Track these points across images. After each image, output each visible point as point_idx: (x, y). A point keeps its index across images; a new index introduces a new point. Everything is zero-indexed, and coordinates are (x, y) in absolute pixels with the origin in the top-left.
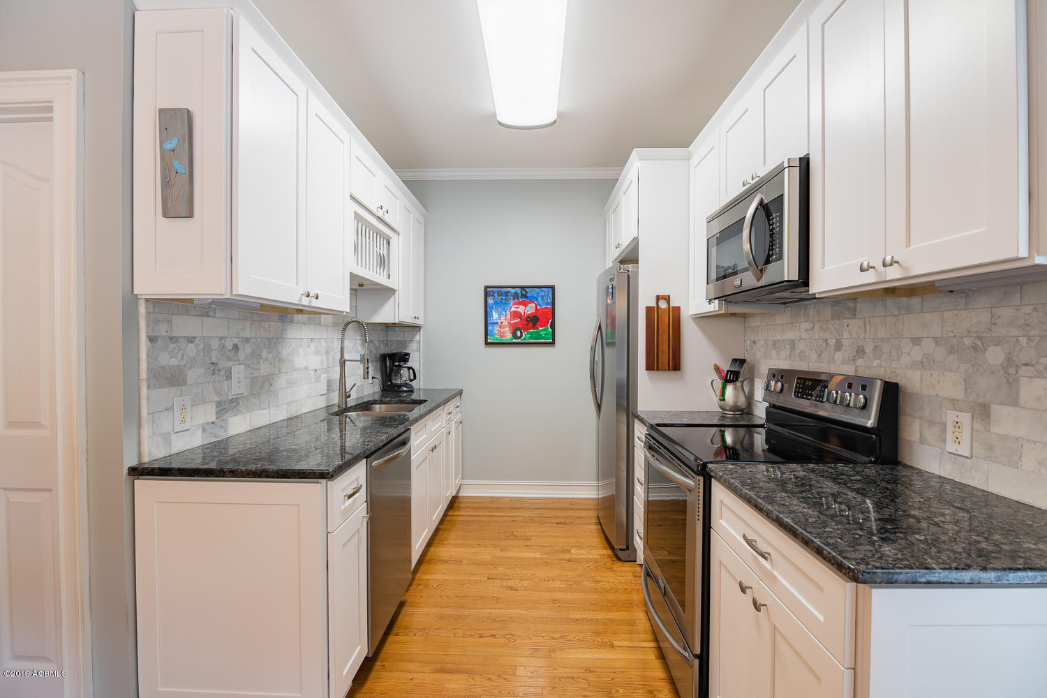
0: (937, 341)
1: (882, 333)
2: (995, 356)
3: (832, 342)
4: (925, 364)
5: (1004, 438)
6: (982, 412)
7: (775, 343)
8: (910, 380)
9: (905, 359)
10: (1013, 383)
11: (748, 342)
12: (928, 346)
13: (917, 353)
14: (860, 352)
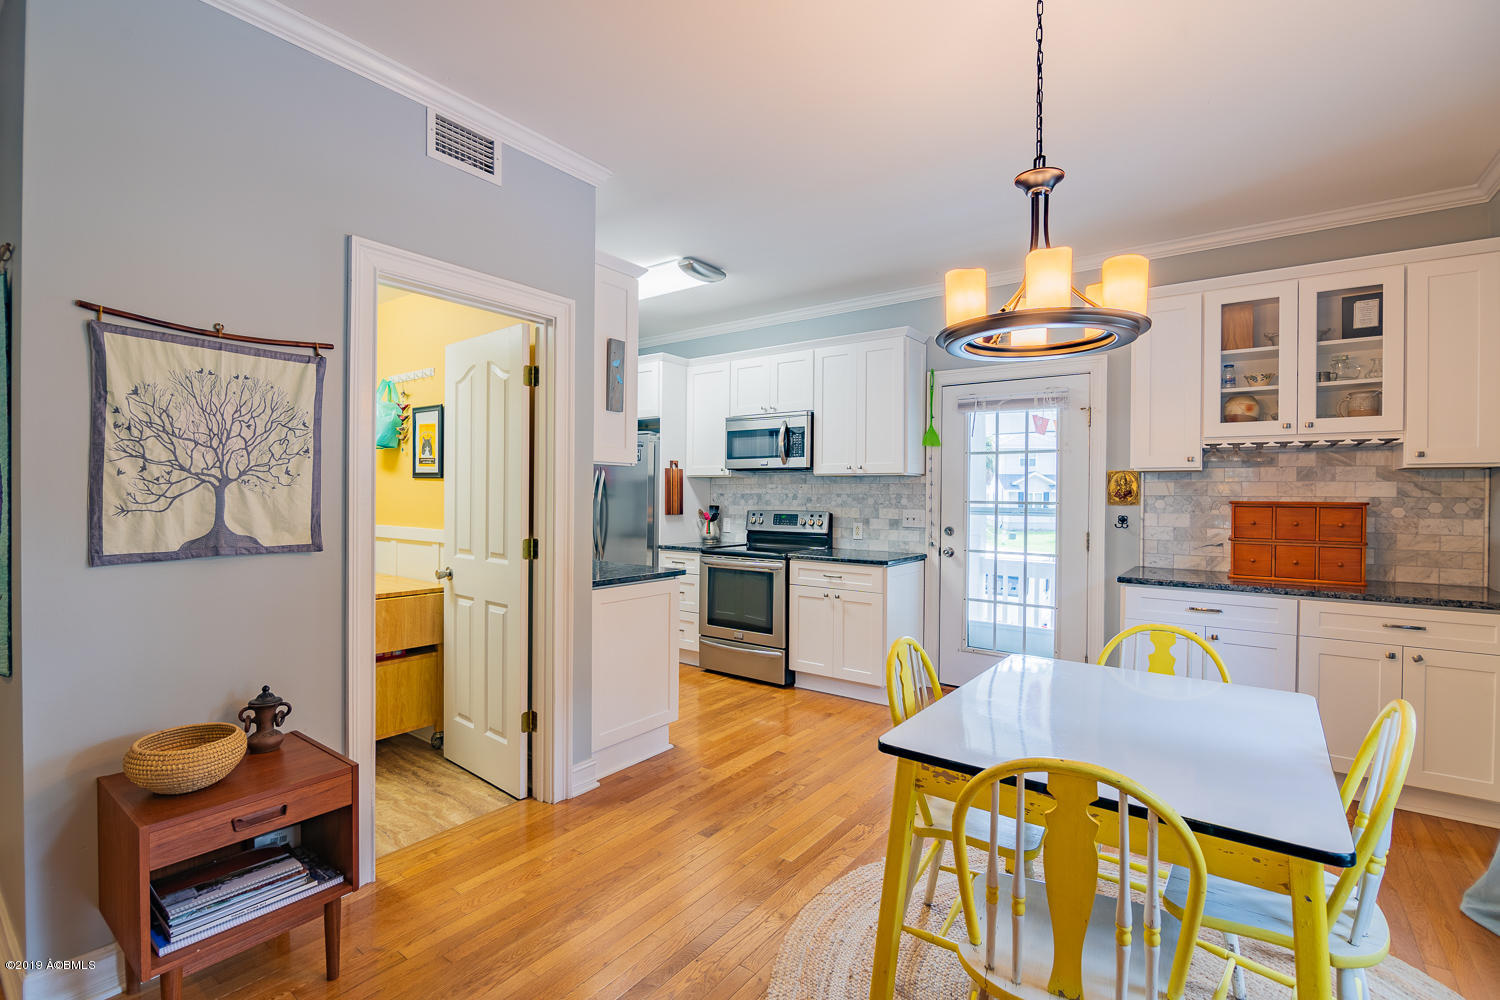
0: (848, 496)
1: (821, 492)
2: (871, 501)
3: (790, 495)
4: (843, 505)
5: (874, 530)
6: (866, 522)
7: (743, 496)
8: (837, 513)
9: (833, 503)
10: (877, 510)
11: (715, 495)
12: (844, 497)
13: (839, 500)
14: (809, 500)
